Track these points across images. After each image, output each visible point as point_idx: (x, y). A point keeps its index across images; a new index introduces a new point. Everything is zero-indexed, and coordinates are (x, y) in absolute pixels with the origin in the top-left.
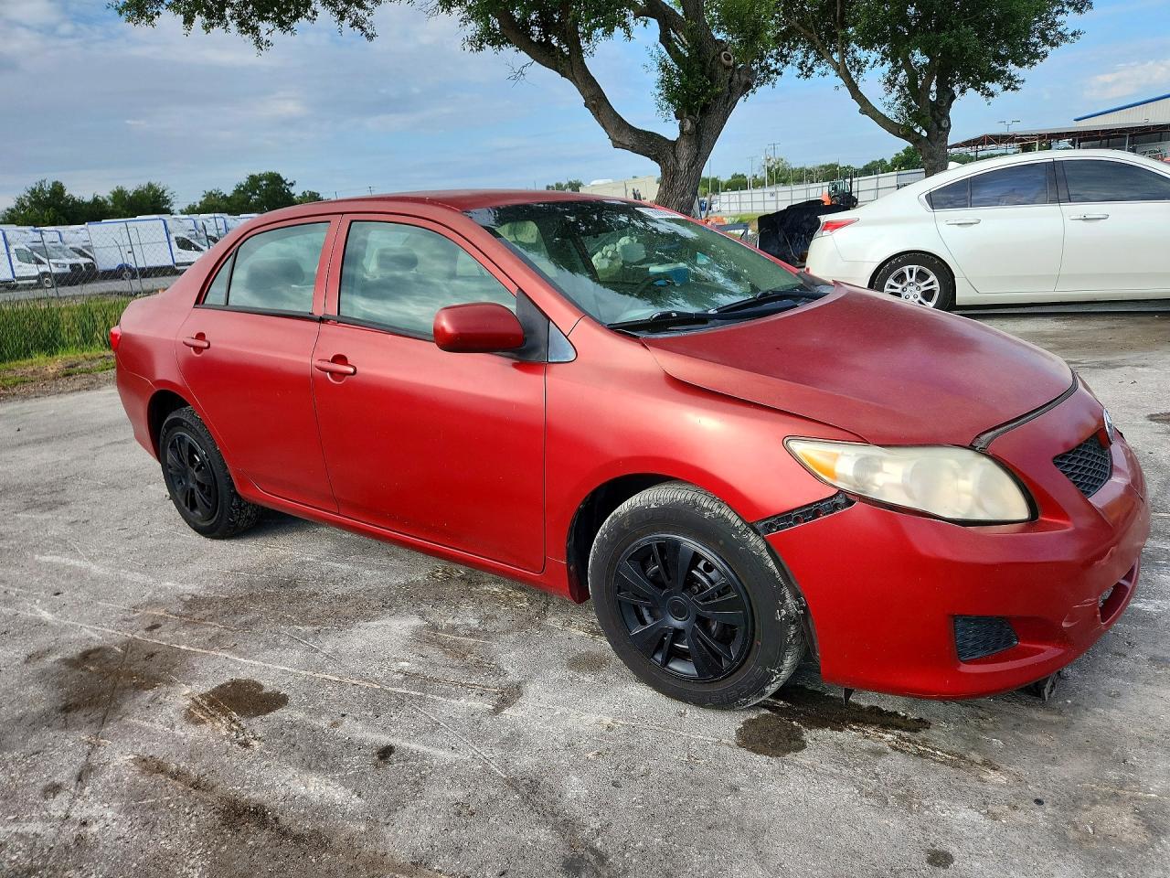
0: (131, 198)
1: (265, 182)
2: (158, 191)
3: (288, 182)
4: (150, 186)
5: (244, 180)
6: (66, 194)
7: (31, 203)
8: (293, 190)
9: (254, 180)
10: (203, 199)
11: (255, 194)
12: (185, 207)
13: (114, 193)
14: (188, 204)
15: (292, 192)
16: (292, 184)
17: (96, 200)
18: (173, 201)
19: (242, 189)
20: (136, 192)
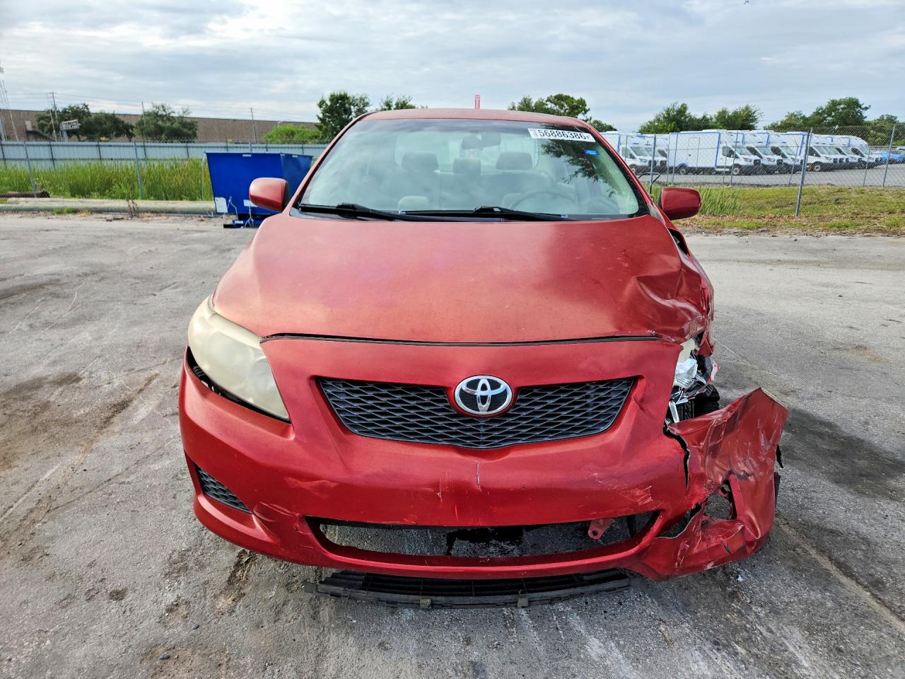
0: (729, 117)
1: (842, 106)
2: (750, 112)
3: (863, 107)
4: (747, 108)
5: (824, 104)
6: (688, 112)
7: (664, 117)
8: (865, 113)
9: (834, 104)
10: (785, 119)
11: (830, 115)
12: (768, 124)
13: (719, 113)
14: (771, 123)
15: (864, 115)
16: (866, 108)
17: (704, 117)
18: (759, 119)
19: (820, 111)
20: (735, 113)
